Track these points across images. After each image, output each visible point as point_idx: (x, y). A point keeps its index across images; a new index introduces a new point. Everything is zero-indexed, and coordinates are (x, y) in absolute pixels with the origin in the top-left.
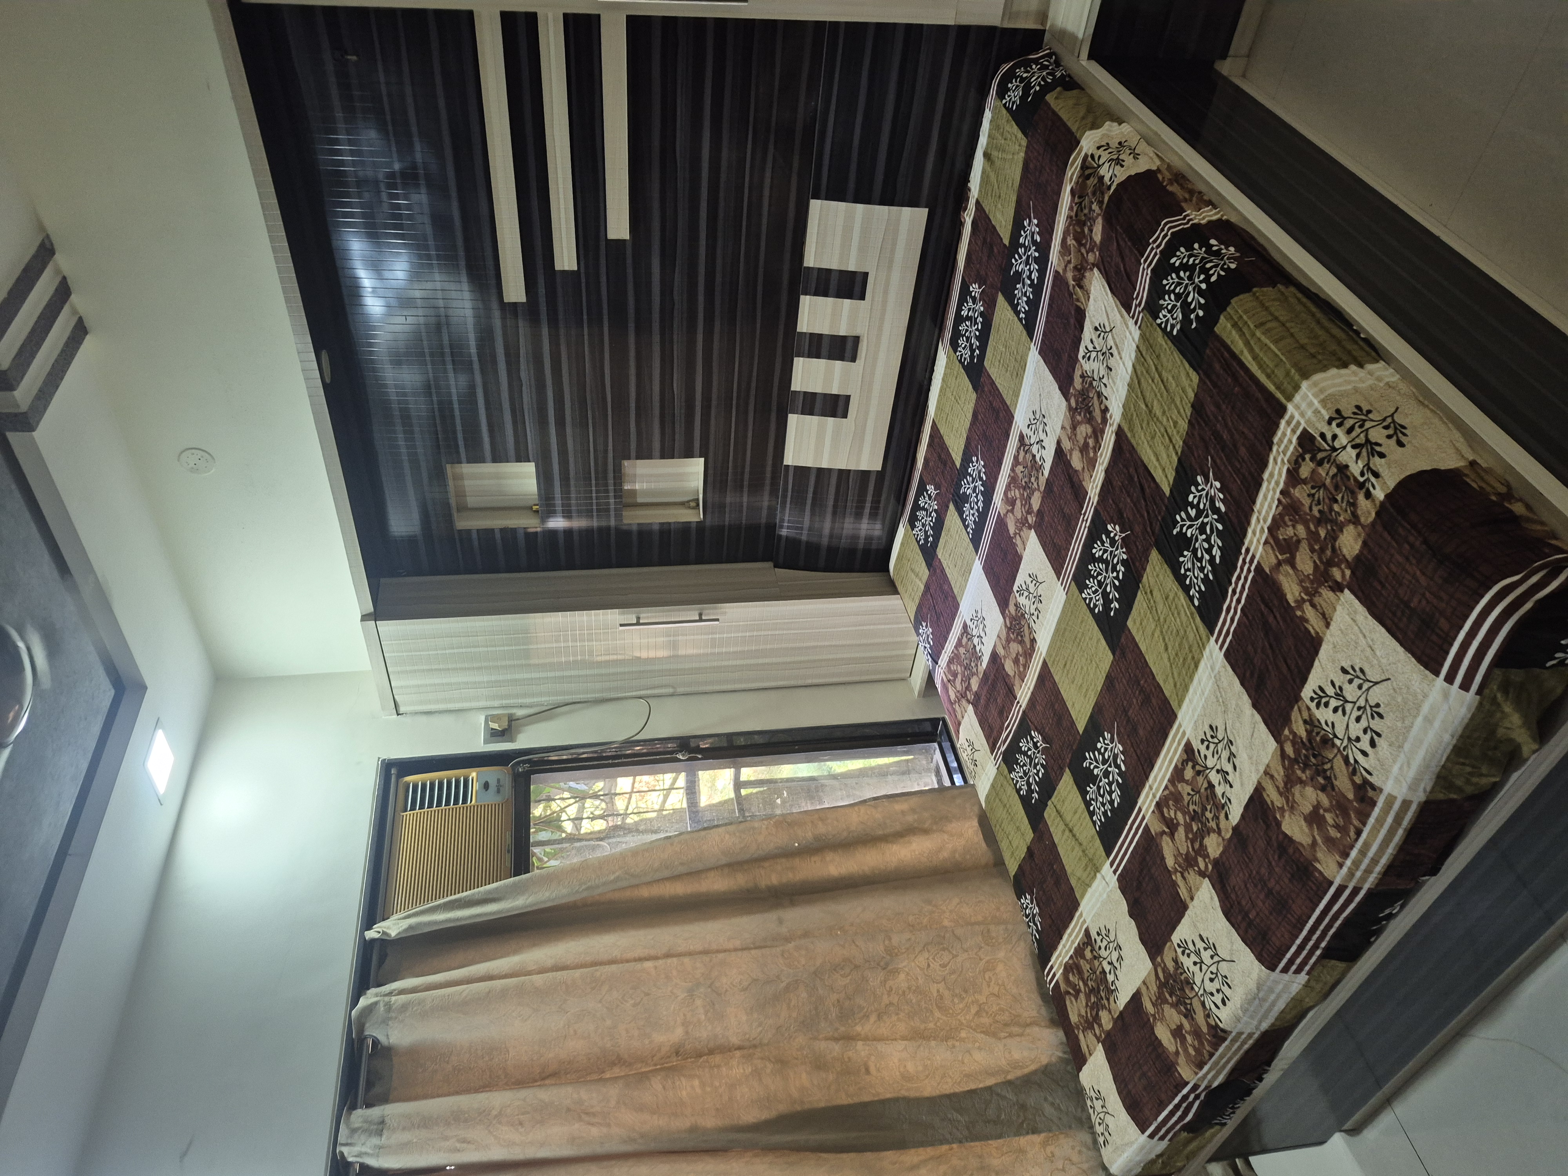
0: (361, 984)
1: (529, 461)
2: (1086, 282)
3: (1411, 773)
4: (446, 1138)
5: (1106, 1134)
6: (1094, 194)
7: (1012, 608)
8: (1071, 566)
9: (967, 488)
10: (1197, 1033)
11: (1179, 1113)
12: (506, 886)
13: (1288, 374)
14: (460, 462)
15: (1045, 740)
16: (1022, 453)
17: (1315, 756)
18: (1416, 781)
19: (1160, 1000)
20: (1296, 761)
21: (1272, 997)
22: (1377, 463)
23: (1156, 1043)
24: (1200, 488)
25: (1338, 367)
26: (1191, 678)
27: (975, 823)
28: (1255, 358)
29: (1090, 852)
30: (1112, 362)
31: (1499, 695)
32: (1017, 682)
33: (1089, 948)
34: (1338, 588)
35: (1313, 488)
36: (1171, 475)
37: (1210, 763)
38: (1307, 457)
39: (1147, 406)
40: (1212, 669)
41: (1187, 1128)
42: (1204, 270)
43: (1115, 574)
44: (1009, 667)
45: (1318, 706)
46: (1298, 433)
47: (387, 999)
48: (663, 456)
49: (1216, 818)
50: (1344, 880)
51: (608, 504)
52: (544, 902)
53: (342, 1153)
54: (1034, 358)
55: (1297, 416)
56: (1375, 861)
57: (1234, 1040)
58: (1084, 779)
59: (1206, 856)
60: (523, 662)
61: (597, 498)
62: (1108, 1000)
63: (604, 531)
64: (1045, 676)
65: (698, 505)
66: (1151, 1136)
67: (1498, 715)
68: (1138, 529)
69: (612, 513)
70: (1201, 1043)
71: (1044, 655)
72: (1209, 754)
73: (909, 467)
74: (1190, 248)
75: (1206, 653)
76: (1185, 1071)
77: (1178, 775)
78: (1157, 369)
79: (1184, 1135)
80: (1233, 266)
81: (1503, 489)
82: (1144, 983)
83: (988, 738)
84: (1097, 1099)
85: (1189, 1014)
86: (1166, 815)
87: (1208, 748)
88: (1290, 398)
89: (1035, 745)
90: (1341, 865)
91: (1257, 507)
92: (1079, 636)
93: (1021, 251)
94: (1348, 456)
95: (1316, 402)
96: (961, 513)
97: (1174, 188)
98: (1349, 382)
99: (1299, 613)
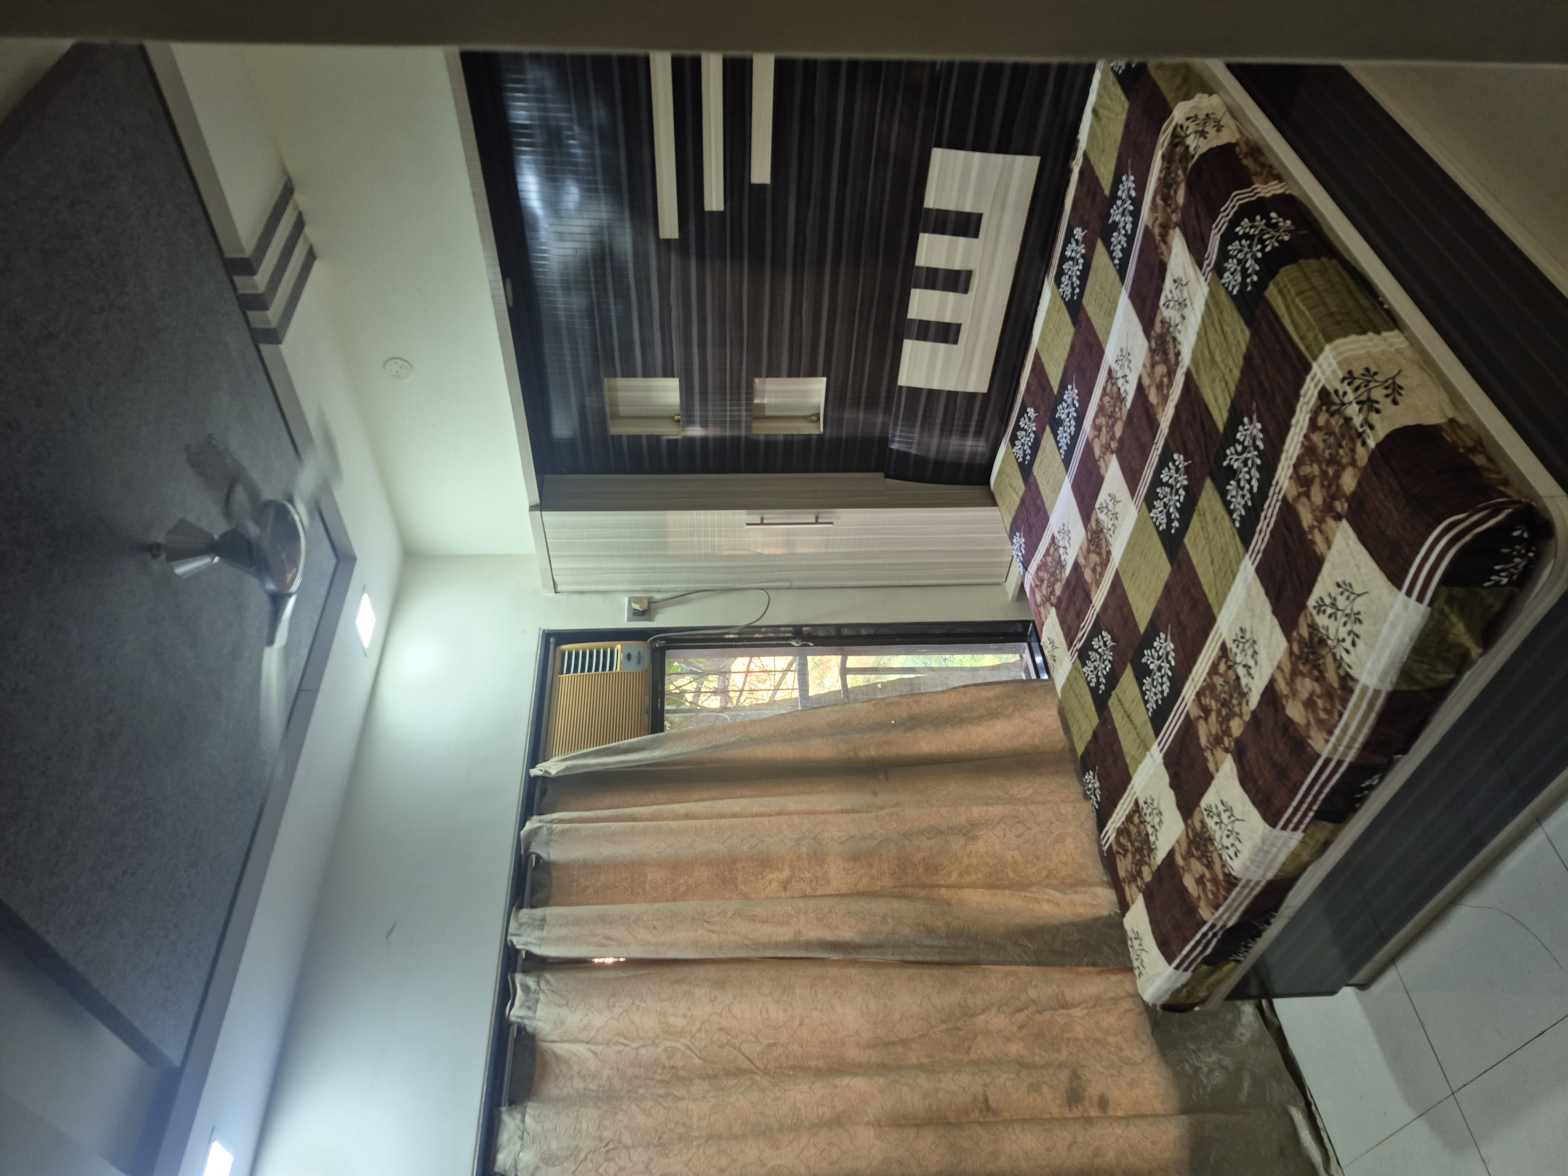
0: (528, 811)
1: (673, 376)
2: (1169, 238)
3: (1380, 668)
4: (595, 935)
5: (1141, 967)
6: (1180, 161)
7: (1093, 523)
8: (1143, 489)
9: (1061, 414)
10: (1215, 881)
11: (1200, 948)
12: (646, 741)
13: (1316, 337)
14: (615, 376)
15: (1113, 640)
16: (1109, 385)
17: (1313, 653)
18: (1385, 674)
19: (1188, 855)
20: (1299, 657)
21: (1275, 850)
22: (1374, 418)
23: (1184, 890)
24: (1246, 427)
25: (1358, 334)
26: (1229, 588)
27: (1055, 712)
28: (1293, 321)
29: (1143, 735)
30: (1186, 312)
31: (1446, 607)
32: (1093, 588)
33: (1137, 815)
34: (1338, 517)
35: (1326, 434)
36: (1225, 415)
37: (1239, 659)
38: (1324, 408)
39: (1210, 353)
40: (1246, 581)
41: (1207, 961)
42: (1262, 241)
43: (1177, 497)
44: (1088, 575)
45: (1318, 613)
46: (1319, 387)
47: (549, 825)
48: (790, 375)
49: (1240, 704)
50: (1330, 753)
51: (740, 416)
52: (678, 755)
53: (512, 942)
54: (1124, 302)
55: (1319, 375)
56: (1354, 739)
57: (1244, 887)
58: (1141, 673)
59: (1230, 736)
60: (662, 553)
61: (731, 410)
62: (1149, 857)
63: (736, 440)
64: (1117, 585)
65: (819, 419)
66: (1177, 968)
67: (1447, 624)
68: (1197, 459)
69: (743, 425)
70: (1218, 889)
71: (1117, 565)
72: (1238, 651)
73: (1013, 389)
74: (1252, 220)
75: (1242, 567)
76: (1204, 912)
77: (1214, 670)
78: (1220, 322)
79: (1205, 967)
80: (1286, 238)
81: (1470, 443)
82: (1178, 842)
83: (1066, 637)
84: (1135, 939)
85: (1209, 866)
86: (1203, 702)
87: (1238, 646)
88: (1315, 358)
89: (1105, 644)
90: (1327, 741)
91: (1286, 447)
92: (1146, 549)
93: (1119, 202)
94: (1352, 410)
95: (1334, 362)
96: (1055, 435)
97: (1247, 162)
98: (1363, 347)
99: (1310, 537)
